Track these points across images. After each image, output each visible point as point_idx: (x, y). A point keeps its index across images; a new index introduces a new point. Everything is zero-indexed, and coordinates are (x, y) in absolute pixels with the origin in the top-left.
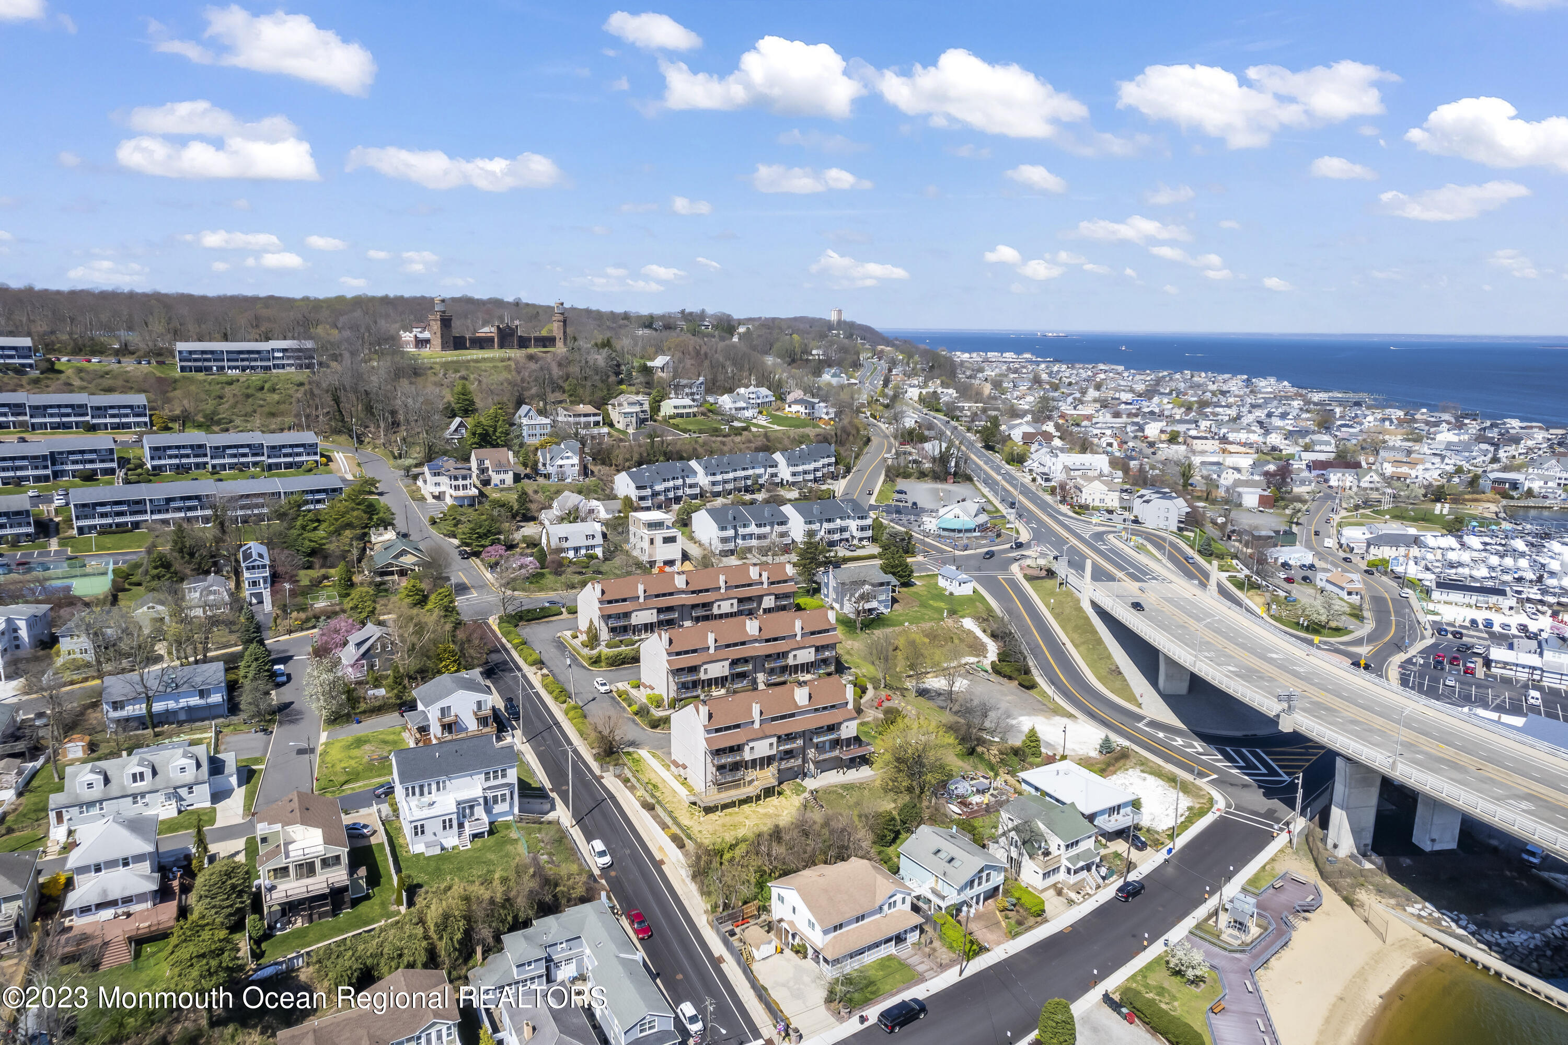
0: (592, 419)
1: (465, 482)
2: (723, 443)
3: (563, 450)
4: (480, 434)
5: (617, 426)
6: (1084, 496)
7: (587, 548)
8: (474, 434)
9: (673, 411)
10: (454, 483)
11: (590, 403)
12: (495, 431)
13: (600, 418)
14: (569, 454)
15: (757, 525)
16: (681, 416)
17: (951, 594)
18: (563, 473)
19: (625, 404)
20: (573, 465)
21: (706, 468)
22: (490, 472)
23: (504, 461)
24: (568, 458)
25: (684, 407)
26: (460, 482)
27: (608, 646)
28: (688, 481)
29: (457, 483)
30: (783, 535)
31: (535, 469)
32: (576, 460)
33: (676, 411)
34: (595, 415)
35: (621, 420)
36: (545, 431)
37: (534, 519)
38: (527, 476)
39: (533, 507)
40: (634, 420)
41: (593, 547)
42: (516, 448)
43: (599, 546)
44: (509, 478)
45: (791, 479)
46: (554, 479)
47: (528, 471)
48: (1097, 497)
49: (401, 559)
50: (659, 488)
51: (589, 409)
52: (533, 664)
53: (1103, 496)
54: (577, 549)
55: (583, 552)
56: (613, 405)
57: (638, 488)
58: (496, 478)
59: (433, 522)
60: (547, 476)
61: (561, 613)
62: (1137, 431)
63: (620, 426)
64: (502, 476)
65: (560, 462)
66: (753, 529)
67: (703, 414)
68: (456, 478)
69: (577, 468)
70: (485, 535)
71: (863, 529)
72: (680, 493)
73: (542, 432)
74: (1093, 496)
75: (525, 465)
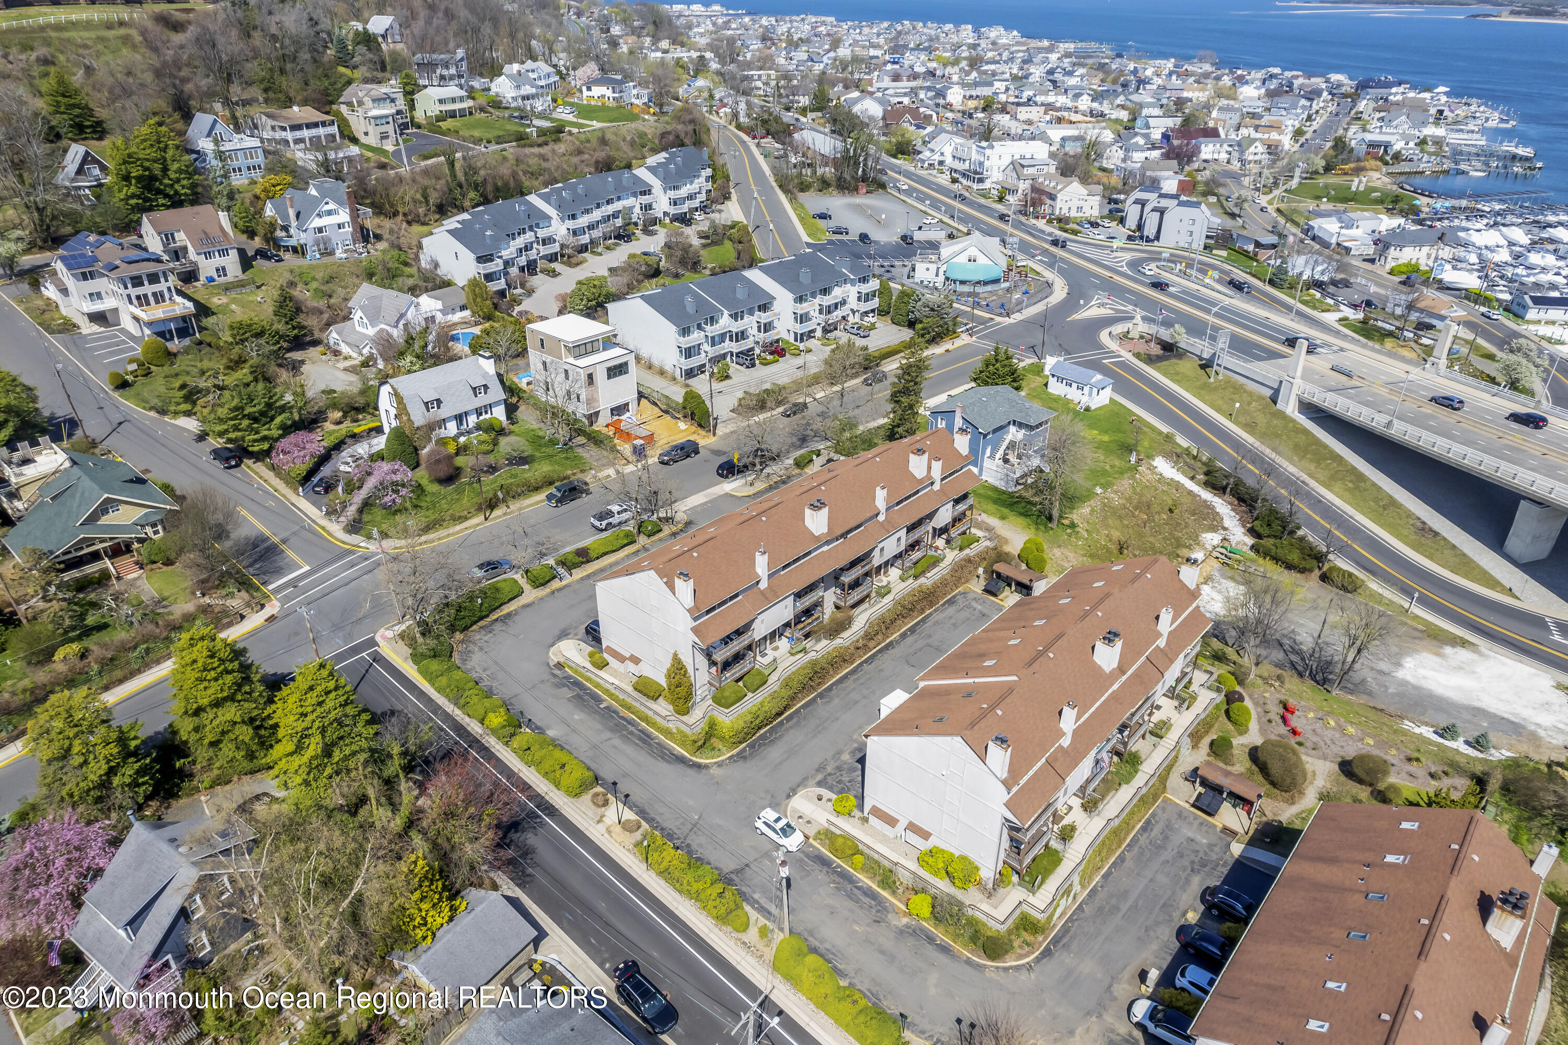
0: (321, 131)
1: (156, 288)
2: (544, 158)
3: (316, 202)
4: (139, 179)
5: (363, 139)
6: (1059, 204)
7: (479, 412)
8: (127, 178)
9: (435, 110)
10: (134, 292)
11: (305, 103)
12: (165, 170)
13: (334, 129)
14: (331, 206)
15: (735, 317)
16: (452, 114)
17: (1087, 409)
18: (326, 241)
19: (368, 102)
20: (340, 226)
21: (559, 208)
22: (192, 254)
23: (214, 232)
24: (329, 213)
25: (453, 100)
26: (148, 289)
27: (722, 701)
28: (542, 233)
29: (140, 291)
30: (768, 327)
31: (270, 239)
32: (344, 216)
33: (445, 108)
34: (324, 124)
35: (371, 129)
36: (255, 161)
37: (316, 343)
38: (261, 253)
39: (311, 322)
40: (390, 128)
41: (489, 407)
42: (224, 201)
43: (497, 403)
44: (231, 261)
45: (673, 211)
46: (313, 254)
47: (258, 242)
48: (1075, 204)
49: (104, 520)
50: (507, 253)
51: (309, 114)
52: (576, 792)
53: (1081, 203)
54: (460, 418)
55: (472, 420)
56: (349, 104)
57: (481, 259)
58: (207, 267)
59: (122, 385)
60: (298, 250)
61: (521, 592)
62: (935, 97)
63: (372, 140)
64: (218, 261)
65: (317, 222)
66: (725, 322)
67: (482, 110)
68: (137, 281)
69: (348, 229)
70: (263, 414)
71: (868, 297)
72: (533, 255)
73: (250, 162)
74: (1069, 204)
75: (251, 234)
